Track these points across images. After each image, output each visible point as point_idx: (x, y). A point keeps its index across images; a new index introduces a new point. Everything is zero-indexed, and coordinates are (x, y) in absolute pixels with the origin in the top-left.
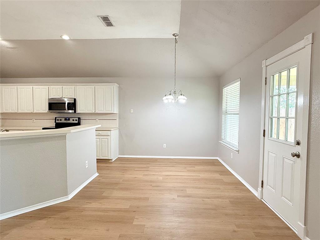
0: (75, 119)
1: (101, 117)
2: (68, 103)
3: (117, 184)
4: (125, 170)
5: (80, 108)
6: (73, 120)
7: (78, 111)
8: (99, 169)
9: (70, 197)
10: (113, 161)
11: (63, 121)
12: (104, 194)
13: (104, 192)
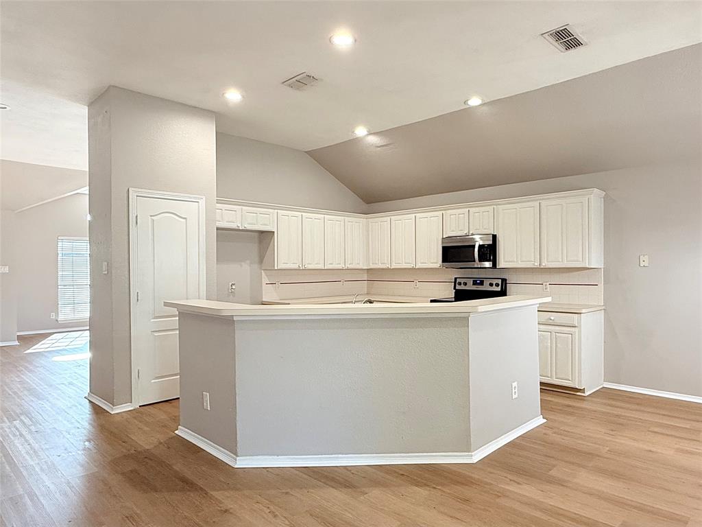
0: (494, 282)
1: (557, 278)
2: (480, 246)
3: (590, 455)
4: (617, 424)
5: (505, 258)
6: (491, 285)
7: (501, 263)
9: (477, 456)
10: (587, 393)
11: (470, 287)
12: (553, 473)
13: (554, 466)
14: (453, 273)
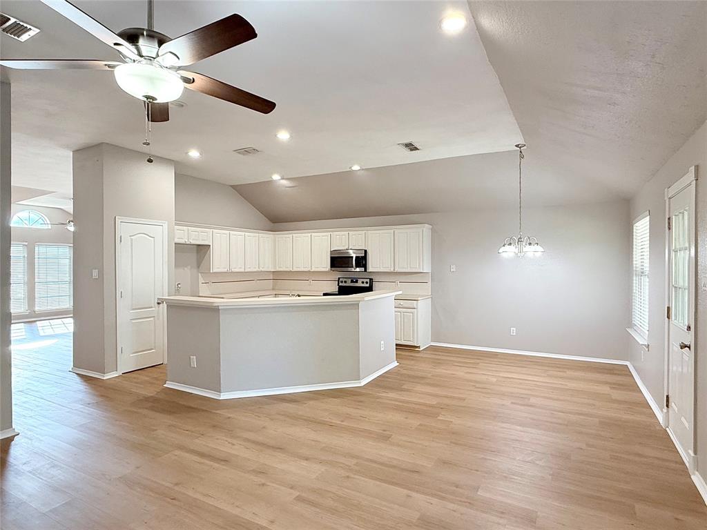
0: (365, 281)
1: (403, 278)
2: (356, 257)
3: (423, 378)
4: (437, 363)
5: (372, 266)
6: (363, 283)
7: (370, 269)
8: (398, 357)
9: (363, 383)
10: (421, 349)
11: (349, 284)
14: (337, 274)
